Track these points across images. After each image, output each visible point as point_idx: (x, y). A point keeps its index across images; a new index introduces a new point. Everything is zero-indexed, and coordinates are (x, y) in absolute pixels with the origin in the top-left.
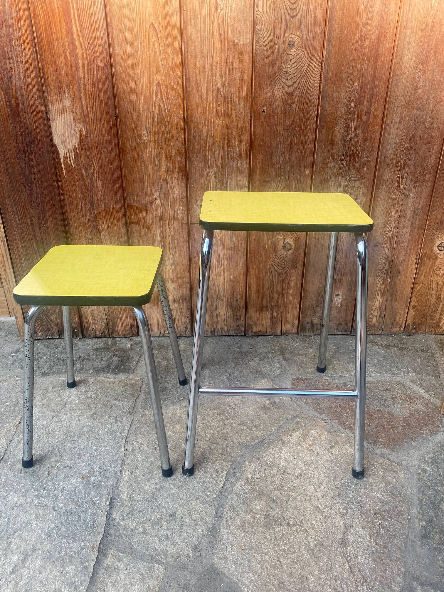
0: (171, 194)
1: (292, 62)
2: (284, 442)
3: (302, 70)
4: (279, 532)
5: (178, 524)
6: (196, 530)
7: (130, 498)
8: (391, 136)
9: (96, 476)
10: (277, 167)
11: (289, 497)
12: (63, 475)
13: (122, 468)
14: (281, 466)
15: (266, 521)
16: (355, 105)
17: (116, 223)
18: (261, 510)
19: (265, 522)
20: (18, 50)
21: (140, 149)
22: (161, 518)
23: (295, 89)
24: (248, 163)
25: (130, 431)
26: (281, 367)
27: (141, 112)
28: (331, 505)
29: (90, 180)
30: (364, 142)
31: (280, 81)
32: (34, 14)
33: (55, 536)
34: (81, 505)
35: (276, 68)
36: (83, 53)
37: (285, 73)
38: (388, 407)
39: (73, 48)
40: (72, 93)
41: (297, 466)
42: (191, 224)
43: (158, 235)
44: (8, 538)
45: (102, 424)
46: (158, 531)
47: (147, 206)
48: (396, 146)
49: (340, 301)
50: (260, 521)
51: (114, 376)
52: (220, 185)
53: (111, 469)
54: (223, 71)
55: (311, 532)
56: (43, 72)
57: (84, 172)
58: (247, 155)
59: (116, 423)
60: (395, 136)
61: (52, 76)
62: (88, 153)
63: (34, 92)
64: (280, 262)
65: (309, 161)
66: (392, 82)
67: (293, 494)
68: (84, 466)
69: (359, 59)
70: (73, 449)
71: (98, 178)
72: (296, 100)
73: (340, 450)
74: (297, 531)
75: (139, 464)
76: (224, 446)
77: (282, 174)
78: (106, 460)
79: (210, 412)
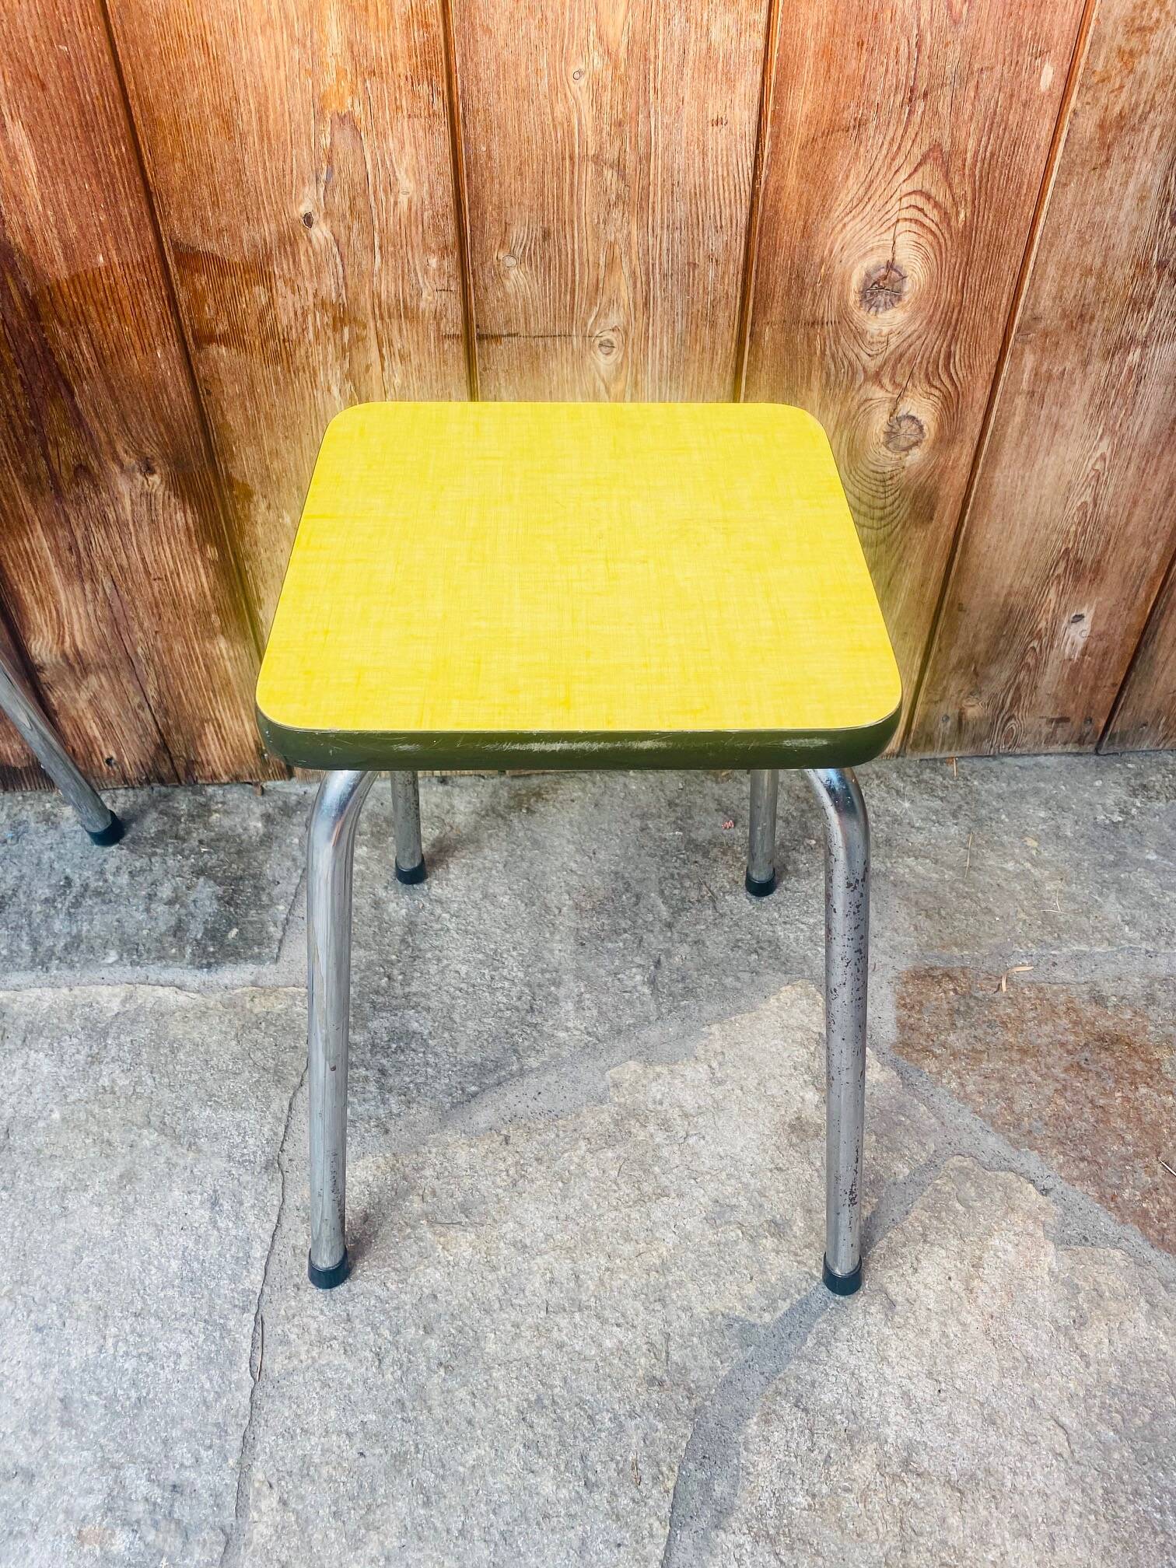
0: (381, 195)
2: (892, 1304)
13: (243, 1471)
14: (889, 1432)
17: (135, 338)
25: (273, 1269)
41: (956, 1431)
42: (481, 338)
43: (335, 390)
45: (159, 1232)
47: (268, 256)
49: (1081, 642)
51: (203, 975)
52: (617, 144)
53: (199, 1484)
59: (214, 1224)
64: (865, 498)
68: (84, 1471)
70: (38, 1379)
73: (1116, 1338)
75: (311, 1445)
76: (658, 1339)
77: (922, 87)
78: (176, 1433)
79: (588, 1156)
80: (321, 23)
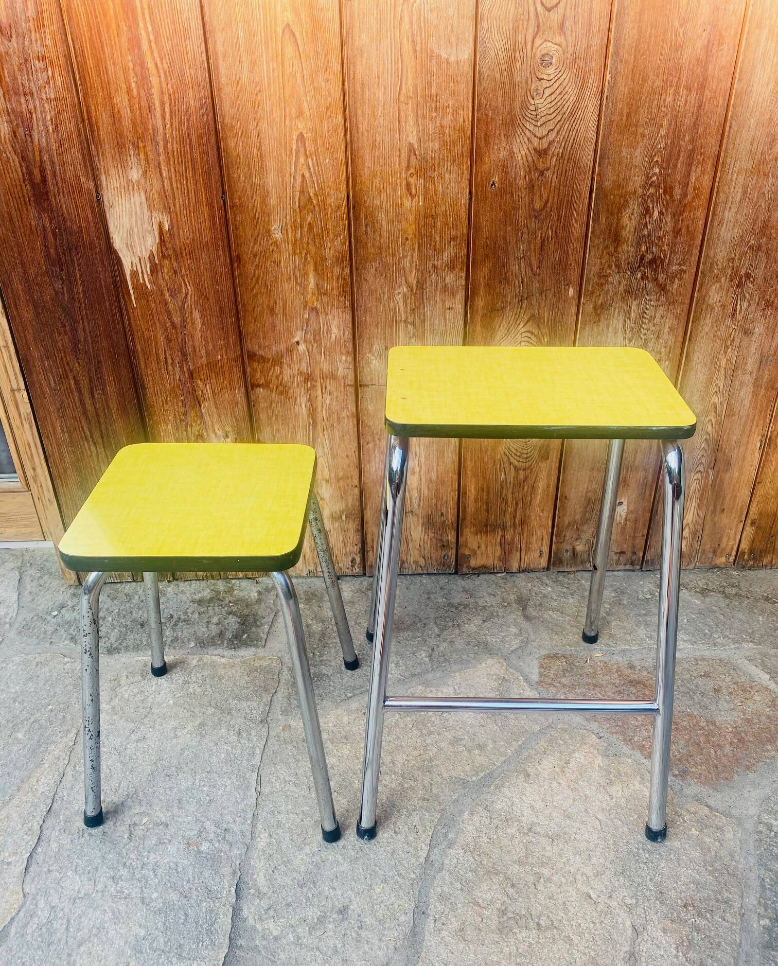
0: (325, 334)
1: (547, 92)
2: (529, 776)
3: (565, 108)
4: (524, 941)
5: (353, 928)
6: (384, 938)
7: (271, 881)
8: (725, 225)
9: (211, 841)
10: (517, 284)
11: (538, 876)
12: (155, 839)
13: (253, 825)
14: (524, 820)
15: (501, 920)
16: (660, 171)
17: (228, 385)
18: (492, 902)
19: (499, 922)
20: (42, 78)
21: (268, 255)
22: (323, 917)
23: (551, 143)
24: (464, 277)
25: (265, 758)
26: (520, 634)
27: (270, 189)
28: (609, 891)
29: (181, 310)
30: (676, 237)
31: (524, 129)
32: (68, 11)
33: (148, 951)
34: (188, 895)
35: (517, 105)
36: (160, 82)
37: (534, 113)
38: (707, 708)
39: (142, 73)
40: (142, 156)
41: (552, 819)
42: (361, 386)
43: (303, 406)
44: (69, 955)
45: (216, 744)
46: (320, 940)
47: (282, 356)
48: (732, 244)
49: (624, 514)
50: (491, 920)
51: (232, 652)
52: (413, 317)
53: (235, 829)
54: (420, 112)
55: (577, 941)
56: (89, 118)
57: (168, 297)
58: (462, 262)
59: (239, 742)
60: (731, 226)
61: (105, 125)
62: (175, 264)
63: (74, 155)
64: (519, 449)
65: (574, 273)
66: (730, 127)
67: (546, 872)
68: (189, 823)
69: (671, 86)
70: (168, 792)
71: (193, 307)
72: (553, 164)
73: (625, 789)
74: (554, 939)
75: (282, 817)
76: (427, 784)
77: (525, 296)
78: (226, 812)
79: (399, 720)
80: (308, 278)
